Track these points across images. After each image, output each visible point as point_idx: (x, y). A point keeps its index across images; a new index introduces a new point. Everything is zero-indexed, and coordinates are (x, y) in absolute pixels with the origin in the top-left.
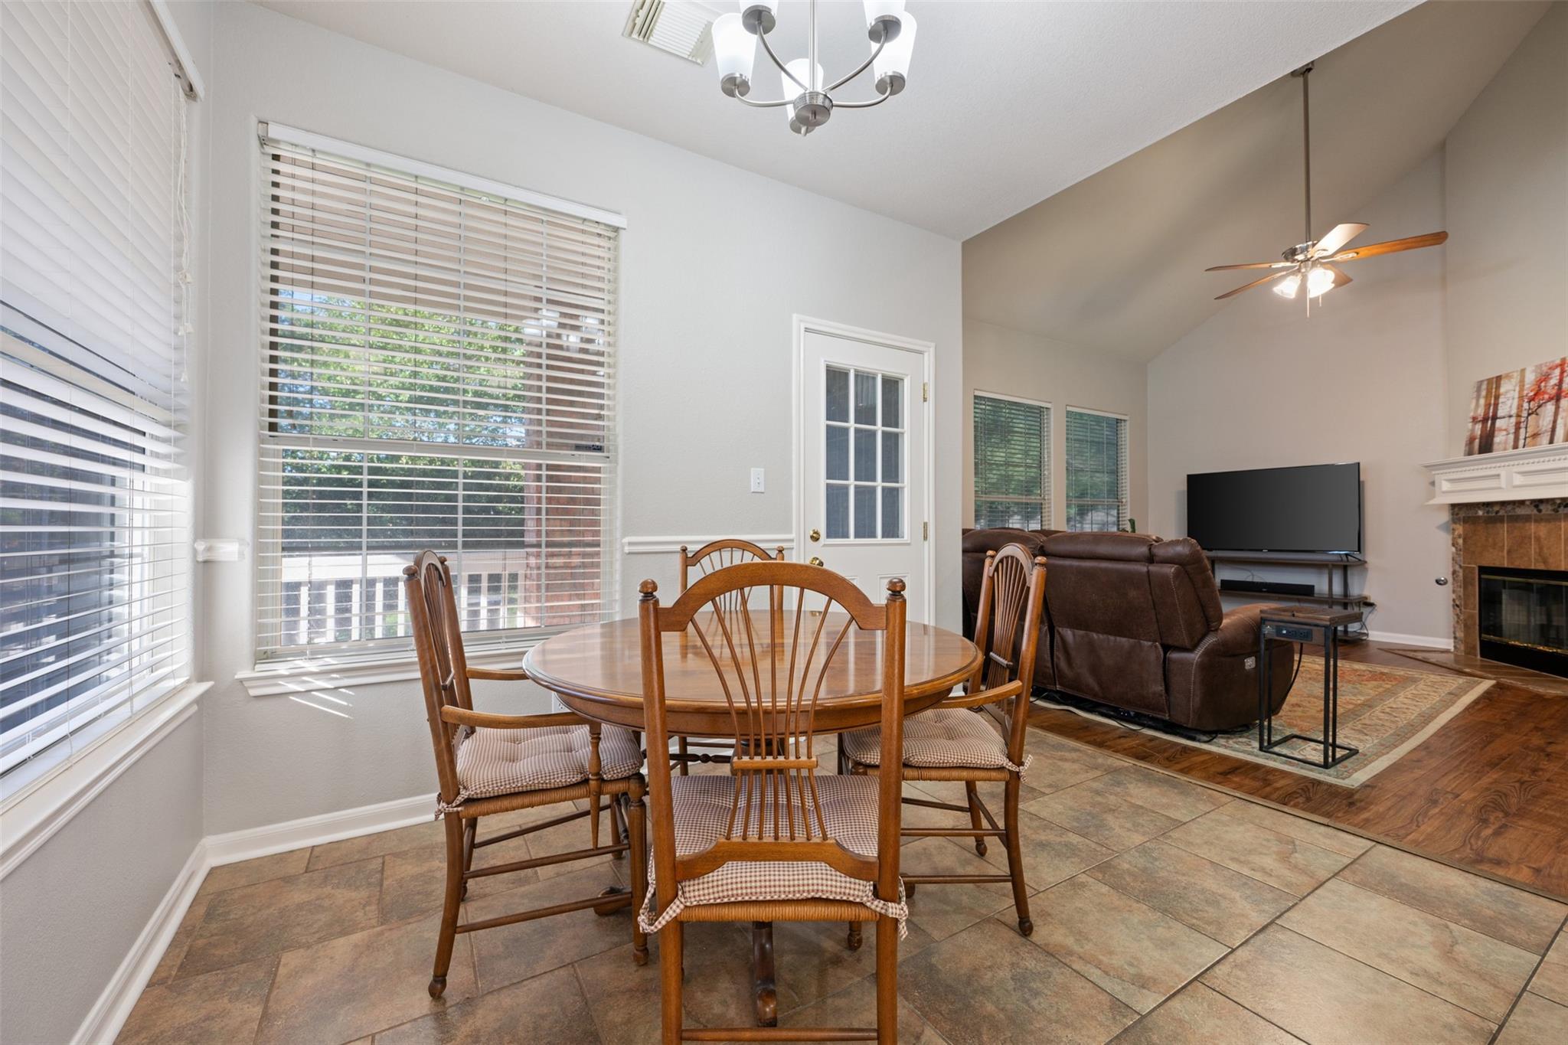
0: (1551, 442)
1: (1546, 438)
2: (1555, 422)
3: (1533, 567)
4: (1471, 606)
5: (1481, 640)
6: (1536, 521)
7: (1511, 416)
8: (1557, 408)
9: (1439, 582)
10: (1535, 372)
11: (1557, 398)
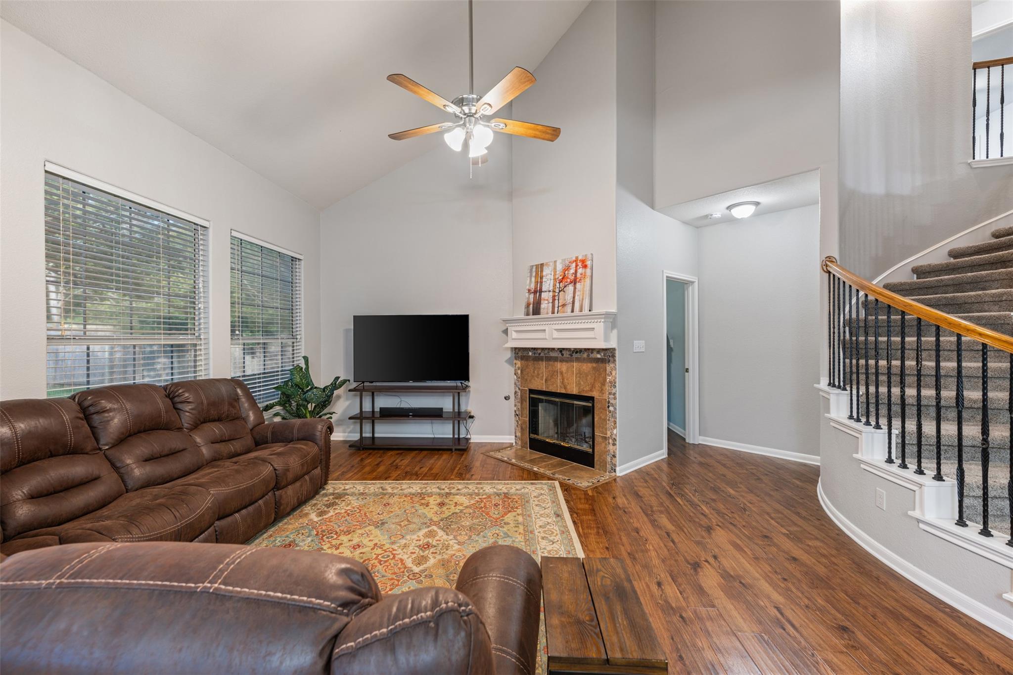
0: (572, 311)
1: (569, 308)
2: (574, 297)
3: (559, 391)
4: (525, 415)
5: (529, 438)
6: (560, 361)
7: (550, 291)
8: (575, 289)
9: (507, 398)
10: (562, 263)
11: (574, 282)
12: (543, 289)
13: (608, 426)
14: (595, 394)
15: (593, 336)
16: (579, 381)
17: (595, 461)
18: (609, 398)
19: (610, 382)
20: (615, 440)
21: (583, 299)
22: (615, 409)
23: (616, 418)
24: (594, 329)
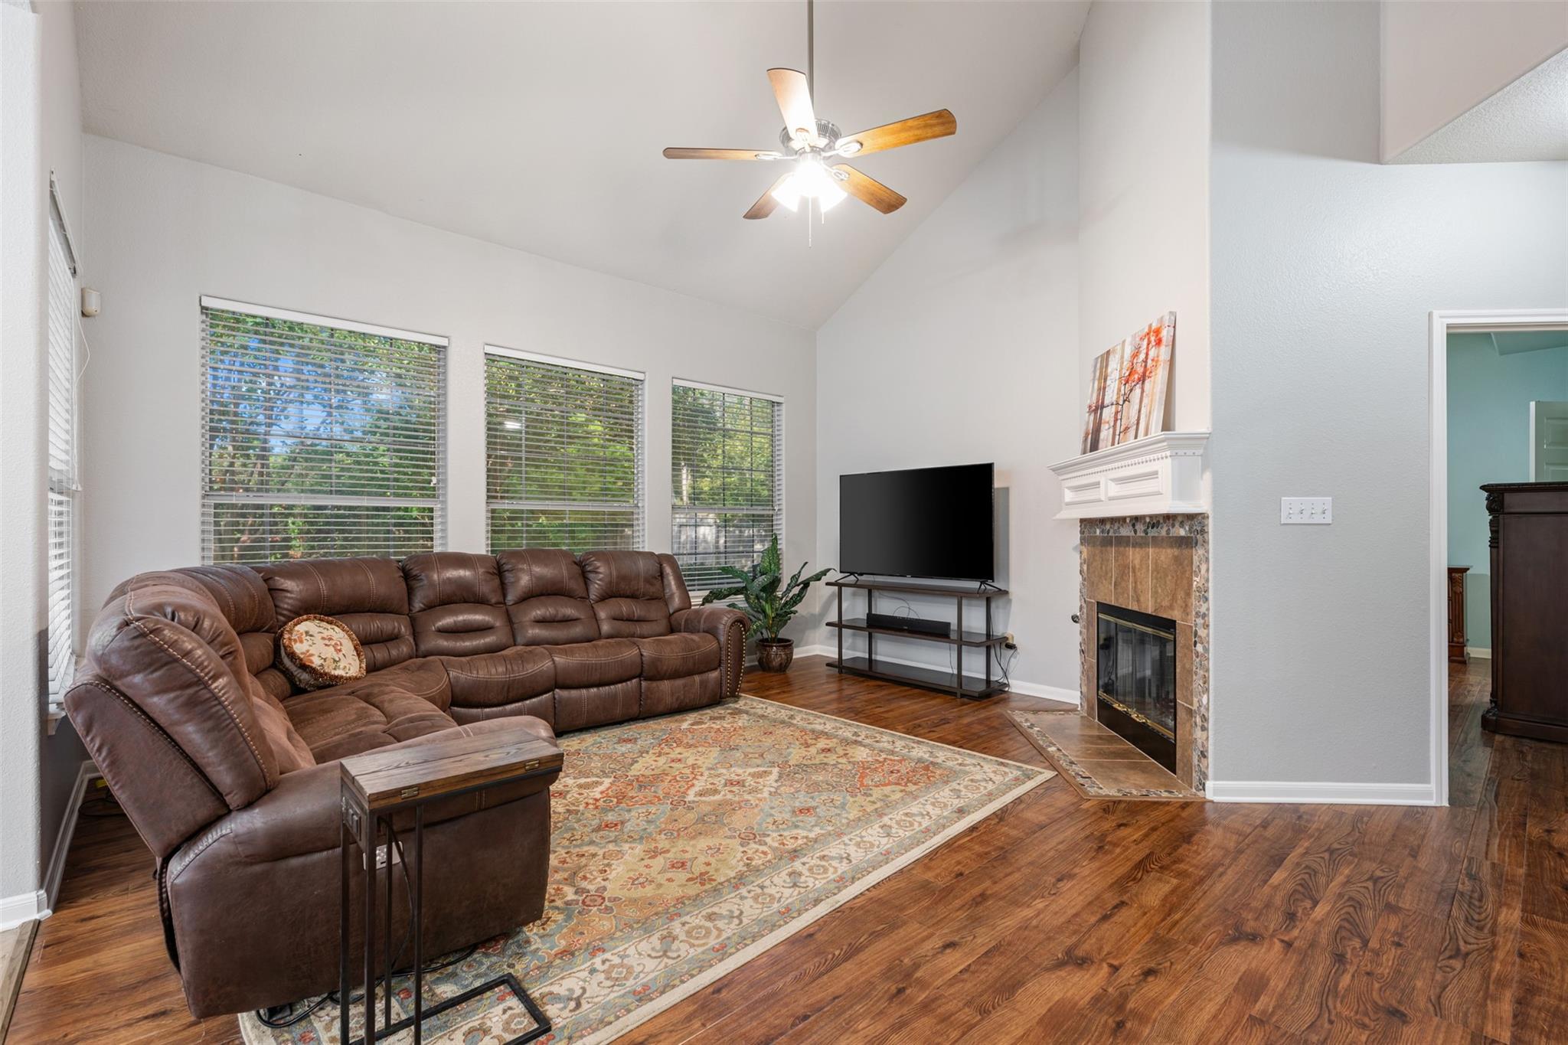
0: (1136, 437)
1: (1132, 432)
2: (1140, 411)
3: (1130, 608)
4: (1091, 654)
5: (1098, 699)
6: (1134, 546)
7: (1112, 404)
8: (1143, 391)
9: (1075, 619)
10: (1131, 344)
11: (1143, 379)
12: (1106, 402)
13: (1194, 686)
14: (1175, 615)
15: (1155, 489)
16: (1156, 587)
17: (1177, 761)
18: (1196, 625)
19: (1199, 590)
20: (1205, 719)
21: (1150, 413)
22: (1206, 650)
23: (1207, 670)
24: (1156, 473)
